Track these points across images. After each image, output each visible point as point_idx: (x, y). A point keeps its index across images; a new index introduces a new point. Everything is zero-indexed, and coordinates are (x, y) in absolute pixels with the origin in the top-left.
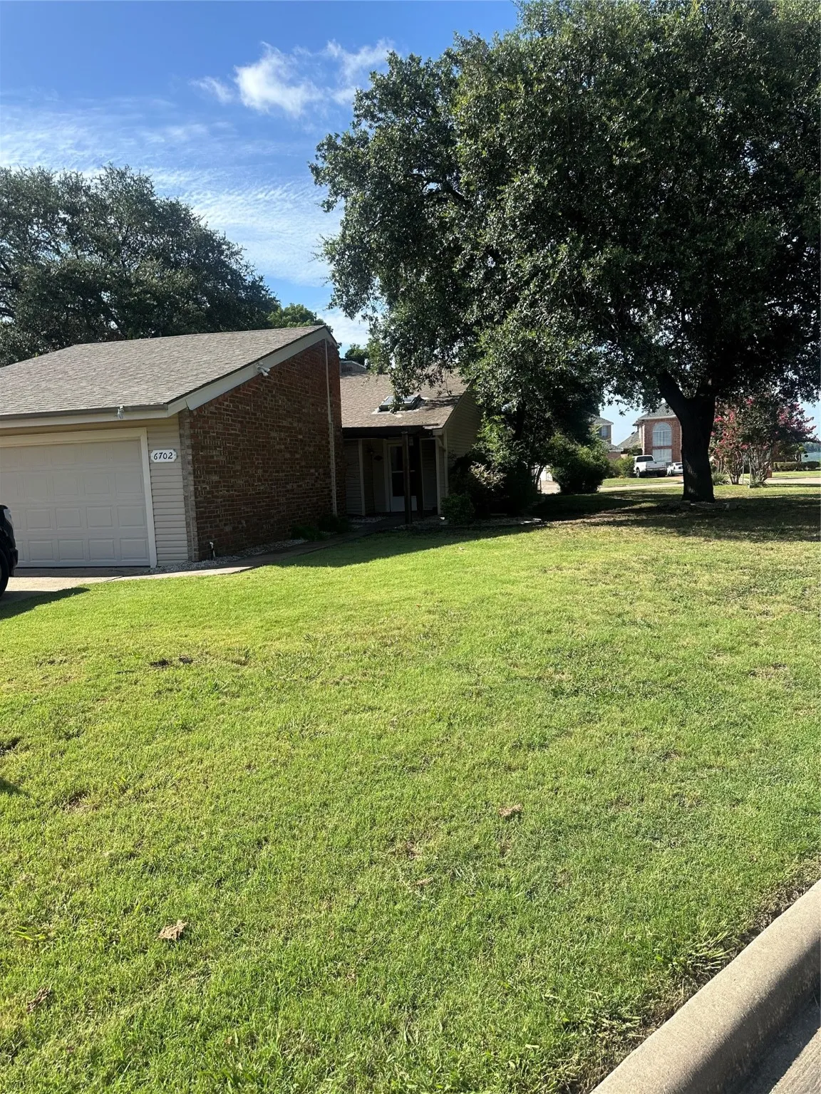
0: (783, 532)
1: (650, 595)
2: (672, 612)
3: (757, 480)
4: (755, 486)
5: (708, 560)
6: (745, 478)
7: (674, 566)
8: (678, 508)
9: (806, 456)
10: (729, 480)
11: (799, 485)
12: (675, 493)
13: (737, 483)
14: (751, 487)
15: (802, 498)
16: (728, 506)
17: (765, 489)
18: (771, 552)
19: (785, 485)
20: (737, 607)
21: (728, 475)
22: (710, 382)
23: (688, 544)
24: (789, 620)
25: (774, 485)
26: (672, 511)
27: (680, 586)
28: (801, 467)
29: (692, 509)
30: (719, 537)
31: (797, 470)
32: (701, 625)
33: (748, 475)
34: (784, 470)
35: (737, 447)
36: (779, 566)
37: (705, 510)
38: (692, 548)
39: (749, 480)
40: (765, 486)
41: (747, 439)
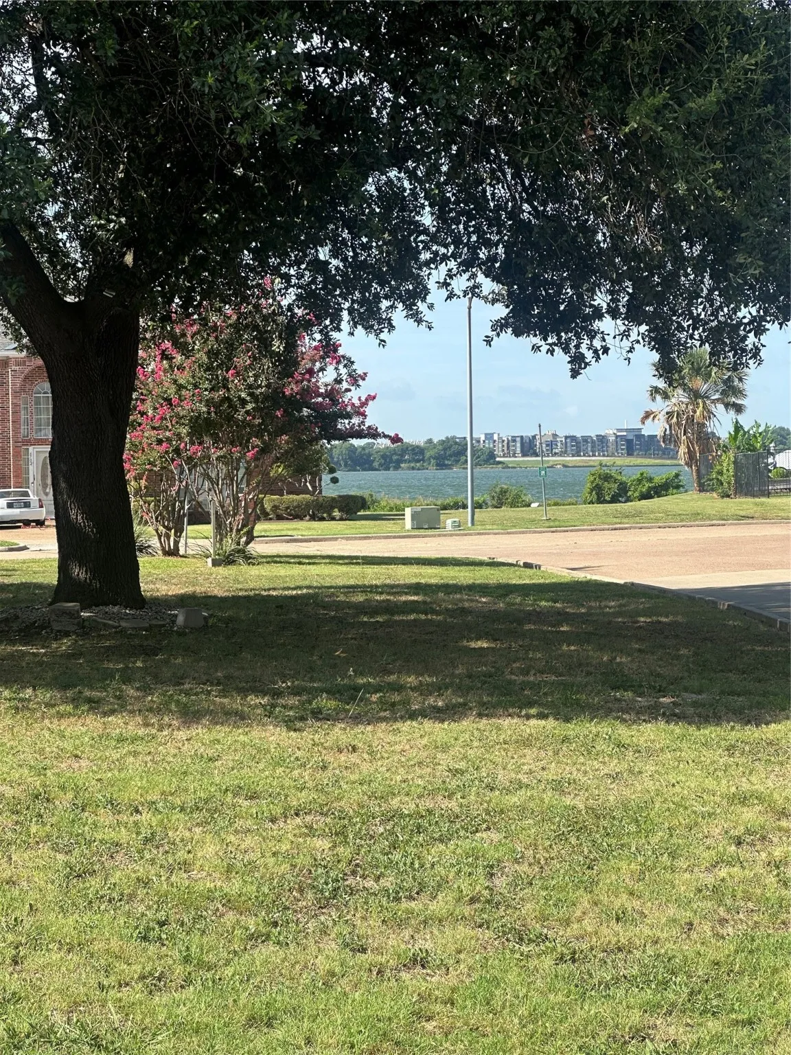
0: (350, 694)
1: (65, 925)
2: (155, 982)
3: (229, 545)
4: (226, 560)
5: (195, 789)
6: (199, 538)
7: (105, 817)
8: (46, 625)
9: (335, 480)
10: (155, 542)
11: (334, 559)
12: (15, 580)
13: (173, 552)
14: (215, 563)
15: (360, 598)
16: (181, 620)
17: (254, 571)
18: (354, 758)
19: (300, 560)
20: (331, 946)
21: (151, 529)
22: (129, 259)
23: (121, 740)
24: (496, 982)
25: (274, 559)
26: (30, 633)
27: (146, 883)
28: (320, 511)
29: (85, 629)
30: (190, 716)
31: (313, 518)
32: (252, 1021)
33: (208, 529)
34: (280, 518)
35: (177, 451)
36: (395, 803)
37: (122, 632)
38: (135, 754)
39: (208, 544)
40: (249, 559)
41: (201, 427)
